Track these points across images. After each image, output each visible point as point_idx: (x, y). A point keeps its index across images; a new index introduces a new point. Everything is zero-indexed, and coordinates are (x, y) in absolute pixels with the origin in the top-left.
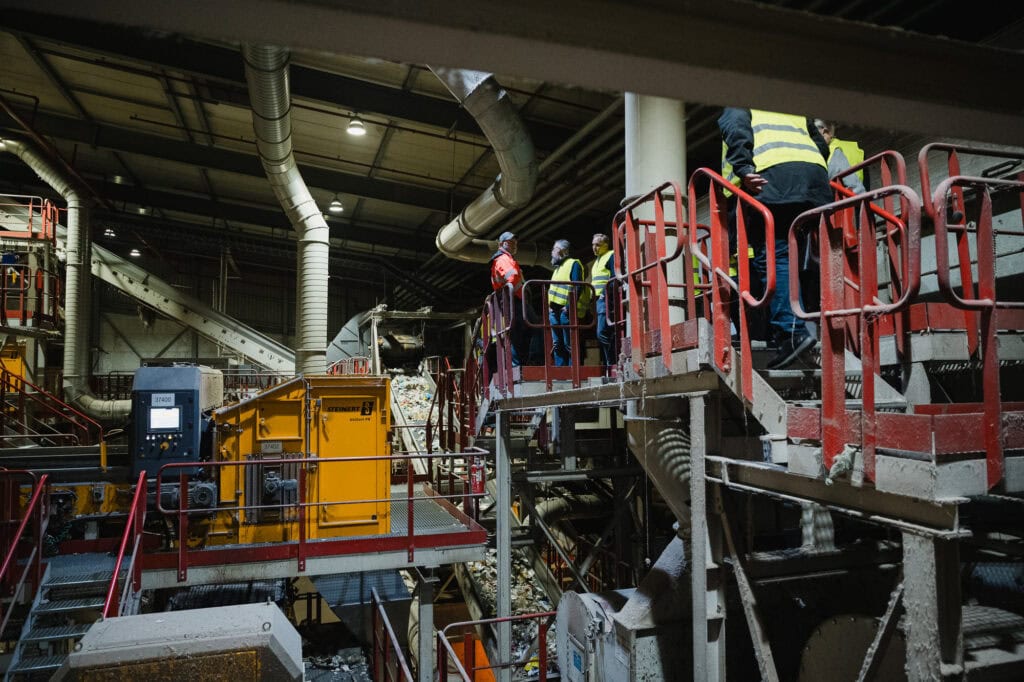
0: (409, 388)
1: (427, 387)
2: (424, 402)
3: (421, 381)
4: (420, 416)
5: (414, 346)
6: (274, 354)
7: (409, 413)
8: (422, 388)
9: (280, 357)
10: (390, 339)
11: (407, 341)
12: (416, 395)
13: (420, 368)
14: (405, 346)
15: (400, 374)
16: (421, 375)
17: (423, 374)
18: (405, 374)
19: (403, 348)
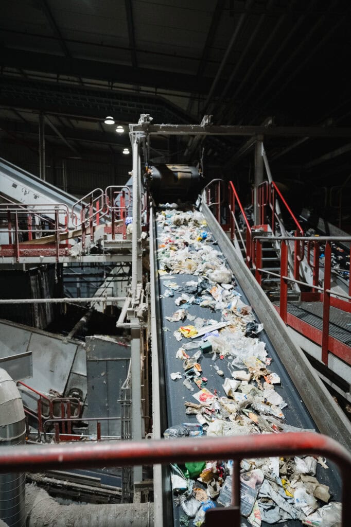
0: (178, 224)
1: (203, 223)
2: (196, 243)
3: (197, 215)
4: (185, 264)
5: (189, 175)
6: (29, 188)
7: (168, 260)
8: (196, 223)
9: (36, 192)
10: (161, 168)
11: (181, 170)
12: (186, 233)
13: (198, 203)
14: (179, 175)
15: (171, 209)
16: (198, 210)
17: (201, 209)
18: (178, 209)
19: (176, 178)
